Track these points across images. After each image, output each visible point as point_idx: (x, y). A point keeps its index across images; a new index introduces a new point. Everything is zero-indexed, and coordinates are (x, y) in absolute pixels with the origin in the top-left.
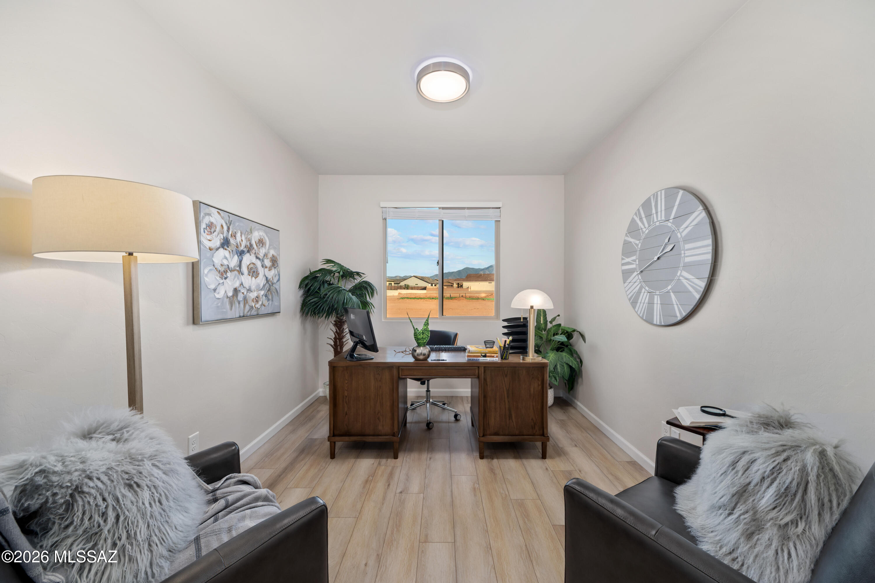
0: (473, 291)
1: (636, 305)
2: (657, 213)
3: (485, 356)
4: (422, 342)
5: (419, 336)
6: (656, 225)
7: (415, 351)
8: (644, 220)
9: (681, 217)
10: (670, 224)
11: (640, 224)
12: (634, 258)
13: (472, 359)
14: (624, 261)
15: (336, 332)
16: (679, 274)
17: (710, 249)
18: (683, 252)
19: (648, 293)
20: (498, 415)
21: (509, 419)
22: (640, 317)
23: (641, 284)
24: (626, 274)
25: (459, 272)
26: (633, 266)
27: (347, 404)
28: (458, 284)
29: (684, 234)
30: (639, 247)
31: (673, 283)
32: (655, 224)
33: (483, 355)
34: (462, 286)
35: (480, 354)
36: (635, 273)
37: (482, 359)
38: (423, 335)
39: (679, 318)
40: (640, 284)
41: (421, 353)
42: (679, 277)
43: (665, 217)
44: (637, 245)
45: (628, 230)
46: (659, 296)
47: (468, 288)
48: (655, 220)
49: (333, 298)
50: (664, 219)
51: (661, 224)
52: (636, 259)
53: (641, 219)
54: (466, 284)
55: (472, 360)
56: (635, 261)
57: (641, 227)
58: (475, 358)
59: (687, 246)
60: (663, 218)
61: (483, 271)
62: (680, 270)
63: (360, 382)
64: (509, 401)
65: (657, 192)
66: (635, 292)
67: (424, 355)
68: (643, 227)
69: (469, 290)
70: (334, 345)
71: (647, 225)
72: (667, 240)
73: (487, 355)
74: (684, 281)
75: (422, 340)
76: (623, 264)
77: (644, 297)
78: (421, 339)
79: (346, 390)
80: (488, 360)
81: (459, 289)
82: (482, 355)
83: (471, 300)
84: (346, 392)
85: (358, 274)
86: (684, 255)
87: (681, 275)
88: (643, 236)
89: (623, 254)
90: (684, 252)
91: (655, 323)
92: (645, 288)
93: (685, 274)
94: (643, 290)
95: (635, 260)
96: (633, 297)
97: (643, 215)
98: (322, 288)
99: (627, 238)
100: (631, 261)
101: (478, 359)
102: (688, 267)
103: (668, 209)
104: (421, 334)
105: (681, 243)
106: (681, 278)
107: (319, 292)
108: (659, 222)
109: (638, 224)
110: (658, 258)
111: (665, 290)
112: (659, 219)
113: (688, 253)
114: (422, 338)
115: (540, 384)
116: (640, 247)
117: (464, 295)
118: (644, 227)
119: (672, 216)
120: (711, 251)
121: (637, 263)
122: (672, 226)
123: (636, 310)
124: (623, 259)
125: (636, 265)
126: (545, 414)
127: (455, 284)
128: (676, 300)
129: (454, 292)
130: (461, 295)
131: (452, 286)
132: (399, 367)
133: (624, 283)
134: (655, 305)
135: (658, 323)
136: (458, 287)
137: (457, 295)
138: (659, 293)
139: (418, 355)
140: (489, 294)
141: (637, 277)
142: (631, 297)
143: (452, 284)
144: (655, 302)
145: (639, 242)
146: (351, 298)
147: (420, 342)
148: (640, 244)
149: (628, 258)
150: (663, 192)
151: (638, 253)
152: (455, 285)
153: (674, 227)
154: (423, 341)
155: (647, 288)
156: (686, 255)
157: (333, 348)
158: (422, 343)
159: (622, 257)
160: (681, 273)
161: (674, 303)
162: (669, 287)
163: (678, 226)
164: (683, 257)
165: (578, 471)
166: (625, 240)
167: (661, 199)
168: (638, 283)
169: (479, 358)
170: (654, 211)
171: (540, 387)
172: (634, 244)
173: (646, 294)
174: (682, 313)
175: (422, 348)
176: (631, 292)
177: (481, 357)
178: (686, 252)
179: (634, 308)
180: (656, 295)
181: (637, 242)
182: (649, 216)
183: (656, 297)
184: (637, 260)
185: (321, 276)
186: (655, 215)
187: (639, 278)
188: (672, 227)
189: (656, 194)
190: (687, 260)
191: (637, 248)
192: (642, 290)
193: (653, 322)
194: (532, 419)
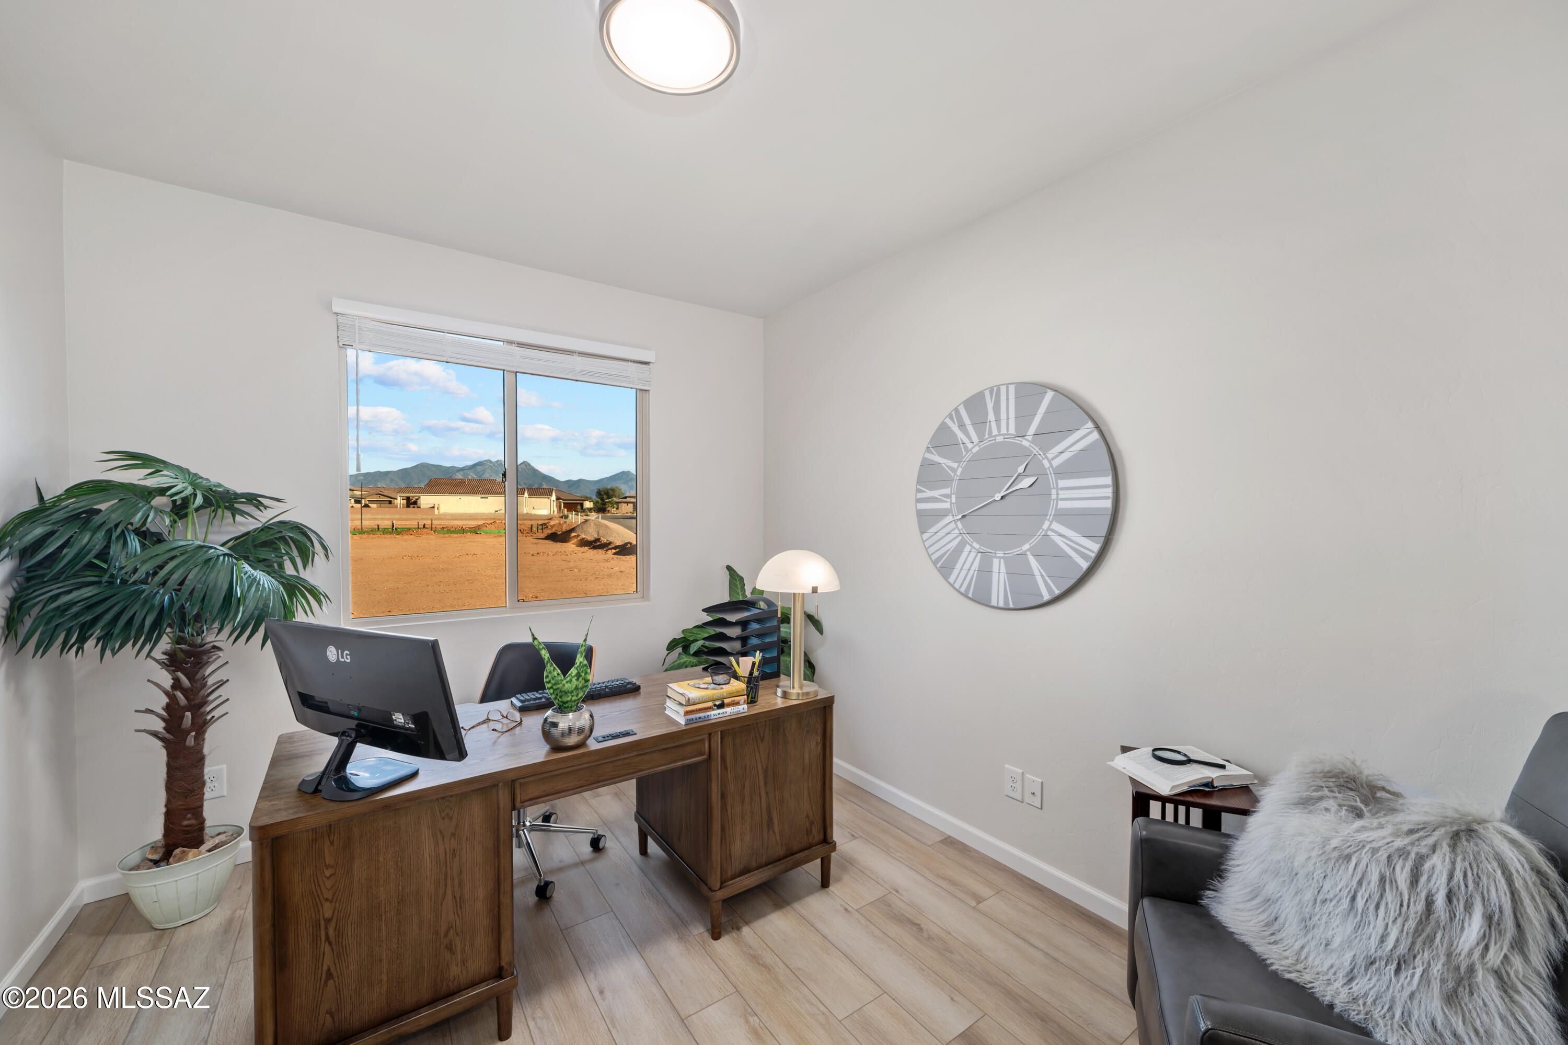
0: (445, 514)
1: (951, 572)
2: (998, 420)
3: (721, 706)
4: (574, 698)
5: (567, 686)
6: (997, 441)
7: (555, 725)
8: (970, 429)
9: (1048, 436)
10: (1025, 443)
11: (960, 435)
12: (947, 491)
13: (696, 719)
14: (920, 496)
15: (177, 685)
16: (1045, 526)
17: (1109, 492)
18: (1054, 492)
19: (980, 554)
20: (748, 828)
21: (769, 831)
22: (962, 594)
23: (963, 537)
24: (926, 520)
25: (404, 473)
26: (946, 505)
27: (330, 944)
28: (408, 499)
29: (1055, 463)
30: (959, 473)
31: (1034, 541)
32: (995, 440)
33: (718, 703)
34: (415, 503)
35: (710, 704)
36: (949, 518)
37: (715, 714)
38: (577, 680)
39: (1047, 597)
40: (960, 538)
41: (570, 729)
42: (1047, 531)
43: (1016, 430)
44: (954, 470)
45: (931, 442)
46: (1002, 560)
47: (433, 507)
48: (995, 432)
49: (182, 583)
50: (1015, 433)
51: (1006, 440)
52: (951, 494)
53: (962, 426)
54: (426, 500)
55: (694, 721)
56: (948, 496)
57: (962, 440)
58: (702, 715)
59: (1062, 483)
60: (1012, 430)
61: (462, 473)
62: (1048, 520)
63: (381, 859)
64: (767, 793)
65: (999, 386)
66: (948, 550)
67: (581, 731)
68: (966, 440)
69: (436, 512)
70: (165, 728)
71: (975, 439)
72: (1021, 469)
73: (726, 701)
74: (1057, 539)
75: (575, 693)
76: (918, 501)
77: (969, 561)
78: (572, 692)
79: (327, 900)
80: (728, 714)
81: (411, 509)
82: (715, 705)
83: (446, 535)
84: (327, 905)
85: (253, 499)
86: (1057, 497)
87: (1049, 529)
88: (968, 457)
89: (919, 482)
90: (1057, 491)
91: (994, 603)
92: (971, 545)
93: (1056, 526)
94: (968, 548)
95: (947, 494)
96: (946, 556)
97: (967, 421)
98: (115, 549)
99: (928, 456)
100: (939, 497)
101: (708, 716)
102: (1063, 516)
103: (1023, 418)
104: (574, 680)
105: (1052, 478)
106: (1049, 533)
107: (105, 566)
108: (1002, 437)
109: (956, 435)
110: (1002, 498)
111: (1017, 551)
112: (1004, 431)
113: (1063, 494)
114: (576, 688)
115: (819, 741)
116: (961, 474)
117: (428, 523)
118: (970, 441)
119: (1032, 430)
120: (1110, 495)
121: (954, 500)
122: (1030, 446)
123: (951, 580)
124: (918, 491)
125: (951, 503)
126: (828, 798)
127: (399, 498)
128: (1040, 568)
129: (397, 516)
130: (421, 523)
131: (390, 502)
132: (513, 781)
133: (922, 532)
134: (995, 577)
135: (1001, 604)
136: (408, 506)
137: (414, 524)
138: (1002, 555)
139: (563, 735)
140: (489, 522)
141: (953, 525)
142: (938, 558)
143: (389, 499)
144: (995, 568)
145: (959, 466)
146: (253, 581)
147: (569, 699)
148: (960, 470)
149: (931, 489)
150: (1012, 388)
151: (955, 483)
152: (400, 501)
153: (1035, 450)
154: (577, 695)
155: (976, 546)
156: (1060, 497)
157: (162, 739)
158: (575, 701)
159: (918, 487)
160: (1050, 525)
161: (1036, 573)
162: (1026, 547)
163: (1045, 449)
164: (1054, 500)
165: (894, 892)
166: (924, 459)
167: (1008, 399)
168: (956, 535)
169: (709, 713)
170: (991, 417)
171: (820, 747)
172: (947, 468)
173: (973, 555)
174: (1053, 591)
175: (571, 715)
176: (938, 550)
177: (713, 710)
178: (1060, 492)
179: (946, 577)
180: (996, 557)
181: (955, 465)
182: (980, 424)
183: (996, 561)
184: (953, 496)
185: (112, 510)
186: (994, 425)
187: (957, 527)
188: (1031, 448)
189: (995, 388)
190: (1062, 505)
191: (952, 474)
192: (964, 547)
193: (990, 600)
194: (807, 816)
